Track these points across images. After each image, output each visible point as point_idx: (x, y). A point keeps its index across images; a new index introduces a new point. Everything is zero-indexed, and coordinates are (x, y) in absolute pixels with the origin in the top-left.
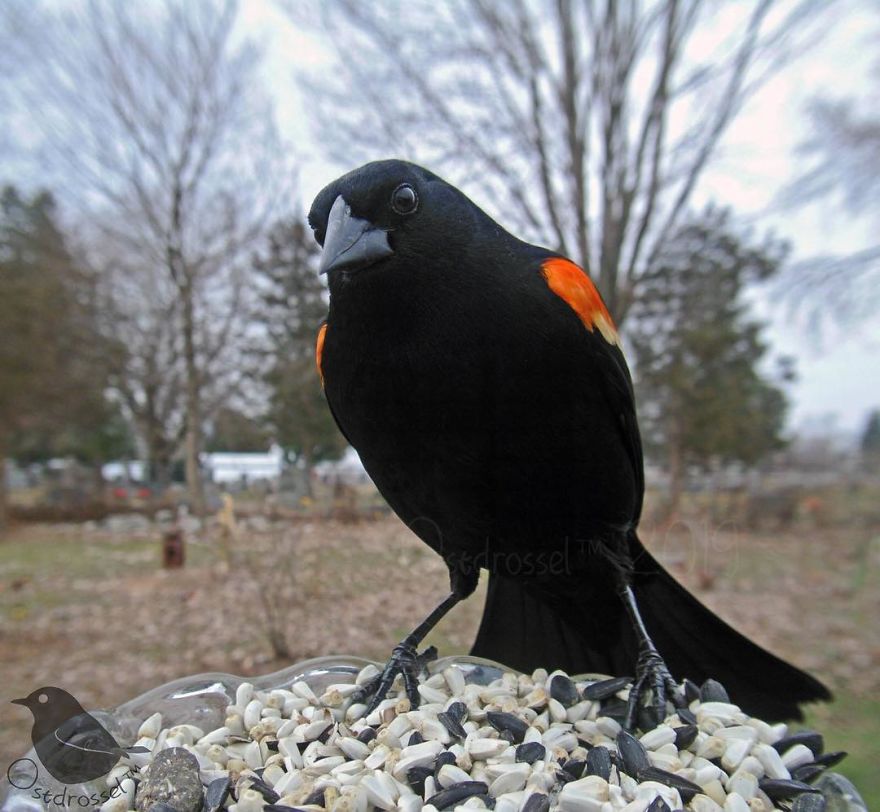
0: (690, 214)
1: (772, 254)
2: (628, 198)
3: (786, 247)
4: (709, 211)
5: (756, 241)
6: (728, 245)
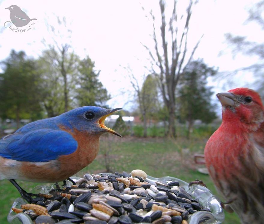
1: (215, 69)
2: (178, 55)
3: (218, 68)
6: (204, 66)
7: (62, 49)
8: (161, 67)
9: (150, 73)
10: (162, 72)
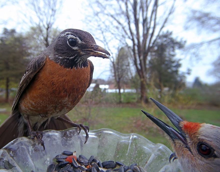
0: (163, 32)
1: (182, 43)
2: (148, 29)
3: (185, 42)
4: (168, 32)
5: (178, 40)
7: (46, 26)
8: (133, 40)
9: (123, 46)
10: (134, 45)
